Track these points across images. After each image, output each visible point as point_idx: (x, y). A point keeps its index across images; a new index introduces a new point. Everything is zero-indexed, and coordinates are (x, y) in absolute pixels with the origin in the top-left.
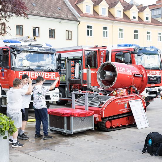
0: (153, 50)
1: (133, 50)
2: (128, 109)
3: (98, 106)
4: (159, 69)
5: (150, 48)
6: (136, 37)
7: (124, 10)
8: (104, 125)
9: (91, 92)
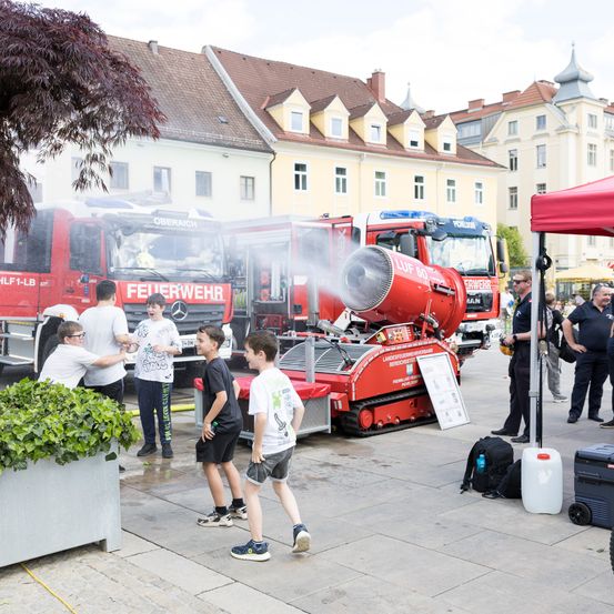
0: (472, 226)
1: (421, 226)
2: (415, 377)
3: (338, 370)
4: (486, 275)
5: (465, 220)
6: (419, 193)
7: (389, 125)
8: (355, 419)
9: (320, 336)
